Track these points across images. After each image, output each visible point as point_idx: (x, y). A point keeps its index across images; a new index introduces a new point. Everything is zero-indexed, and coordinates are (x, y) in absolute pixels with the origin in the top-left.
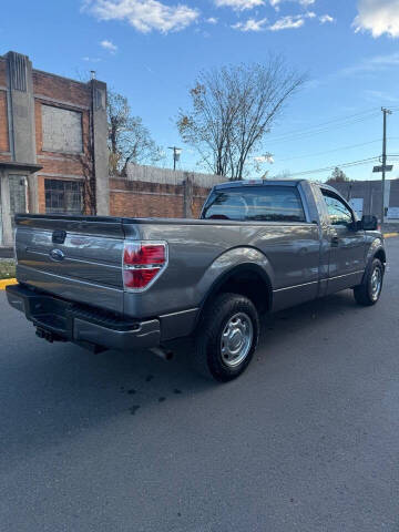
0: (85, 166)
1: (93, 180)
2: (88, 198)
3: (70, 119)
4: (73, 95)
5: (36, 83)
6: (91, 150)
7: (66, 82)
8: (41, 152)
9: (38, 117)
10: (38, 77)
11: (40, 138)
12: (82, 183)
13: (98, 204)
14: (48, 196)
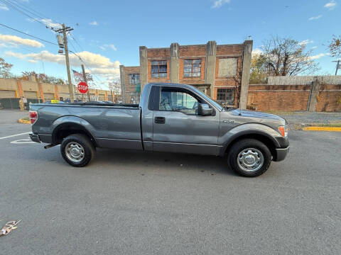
0: (236, 81)
1: (240, 87)
2: (236, 95)
3: (232, 61)
4: (234, 51)
5: (218, 51)
6: (241, 74)
7: (231, 46)
8: (217, 78)
9: (217, 64)
10: (219, 48)
11: (217, 73)
12: (234, 89)
13: (241, 98)
14: (218, 95)
